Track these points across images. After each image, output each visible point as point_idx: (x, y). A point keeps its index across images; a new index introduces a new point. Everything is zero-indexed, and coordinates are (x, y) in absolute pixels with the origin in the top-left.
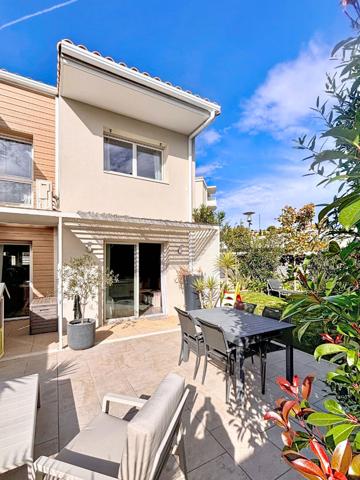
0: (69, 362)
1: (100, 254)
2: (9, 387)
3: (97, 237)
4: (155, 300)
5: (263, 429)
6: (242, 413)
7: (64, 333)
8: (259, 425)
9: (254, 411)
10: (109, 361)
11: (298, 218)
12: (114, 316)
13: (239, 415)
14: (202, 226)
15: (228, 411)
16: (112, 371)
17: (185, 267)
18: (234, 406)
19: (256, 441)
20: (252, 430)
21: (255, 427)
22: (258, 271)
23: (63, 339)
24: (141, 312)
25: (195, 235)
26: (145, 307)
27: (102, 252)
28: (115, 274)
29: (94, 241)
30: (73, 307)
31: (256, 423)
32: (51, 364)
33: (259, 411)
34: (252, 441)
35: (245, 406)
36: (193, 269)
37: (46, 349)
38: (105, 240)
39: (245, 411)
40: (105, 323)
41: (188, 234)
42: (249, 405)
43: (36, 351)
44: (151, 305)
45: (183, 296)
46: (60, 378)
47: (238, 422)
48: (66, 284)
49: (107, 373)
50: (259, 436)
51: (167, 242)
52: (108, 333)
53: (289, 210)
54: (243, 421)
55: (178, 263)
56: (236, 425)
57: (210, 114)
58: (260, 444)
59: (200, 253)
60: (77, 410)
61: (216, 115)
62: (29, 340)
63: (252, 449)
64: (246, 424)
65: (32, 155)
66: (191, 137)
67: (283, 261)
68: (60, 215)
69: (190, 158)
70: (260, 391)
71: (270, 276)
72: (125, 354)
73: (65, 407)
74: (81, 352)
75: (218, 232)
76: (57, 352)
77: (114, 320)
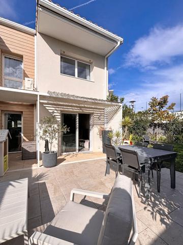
0: (44, 174)
1: (59, 118)
2: (11, 185)
3: (57, 109)
4: (86, 144)
5: (167, 213)
6: (150, 203)
7: (41, 159)
8: (163, 211)
9: (157, 202)
10: (65, 173)
11: (159, 104)
12: (65, 152)
13: (149, 205)
14: (113, 103)
15: (142, 202)
16: (68, 178)
17: (103, 126)
18: (144, 199)
19: (165, 220)
20: (160, 214)
21: (161, 212)
22: (138, 131)
23: (40, 162)
24: (79, 150)
25: (108, 109)
26: (81, 148)
27: (59, 117)
28: (68, 127)
29: (55, 111)
30: (44, 146)
31: (161, 209)
32: (34, 174)
33: (161, 202)
34: (162, 221)
35: (151, 199)
36: (107, 127)
37: (31, 167)
38: (61, 111)
39: (151, 202)
40: (61, 155)
41: (104, 109)
42: (153, 199)
43: (26, 167)
44: (84, 147)
45: (101, 142)
46: (39, 182)
47: (149, 208)
48: (42, 132)
49: (66, 180)
50: (166, 217)
51: (93, 113)
52: (63, 160)
53: (154, 99)
54: (153, 208)
55: (99, 125)
56: (149, 210)
57: (117, 43)
58: (168, 222)
59: (111, 119)
60: (51, 199)
61: (121, 44)
62: (21, 163)
63: (164, 226)
64: (155, 210)
65: (22, 66)
66: (106, 57)
67: (150, 126)
68: (38, 94)
69: (106, 68)
70: (156, 190)
71: (144, 134)
72: (74, 170)
73: (44, 197)
74: (50, 169)
75: (121, 107)
76: (37, 168)
77: (65, 153)
